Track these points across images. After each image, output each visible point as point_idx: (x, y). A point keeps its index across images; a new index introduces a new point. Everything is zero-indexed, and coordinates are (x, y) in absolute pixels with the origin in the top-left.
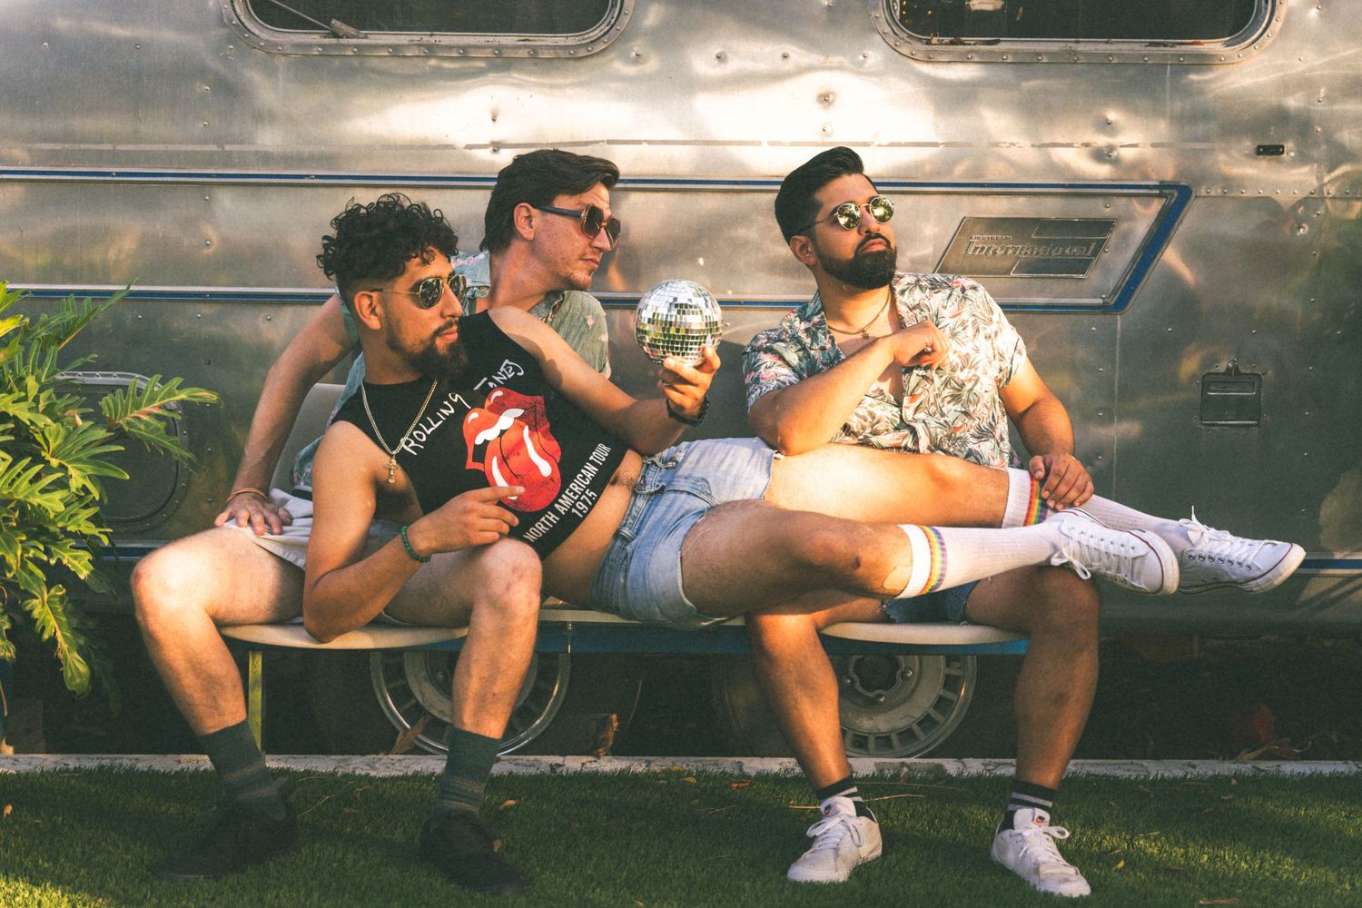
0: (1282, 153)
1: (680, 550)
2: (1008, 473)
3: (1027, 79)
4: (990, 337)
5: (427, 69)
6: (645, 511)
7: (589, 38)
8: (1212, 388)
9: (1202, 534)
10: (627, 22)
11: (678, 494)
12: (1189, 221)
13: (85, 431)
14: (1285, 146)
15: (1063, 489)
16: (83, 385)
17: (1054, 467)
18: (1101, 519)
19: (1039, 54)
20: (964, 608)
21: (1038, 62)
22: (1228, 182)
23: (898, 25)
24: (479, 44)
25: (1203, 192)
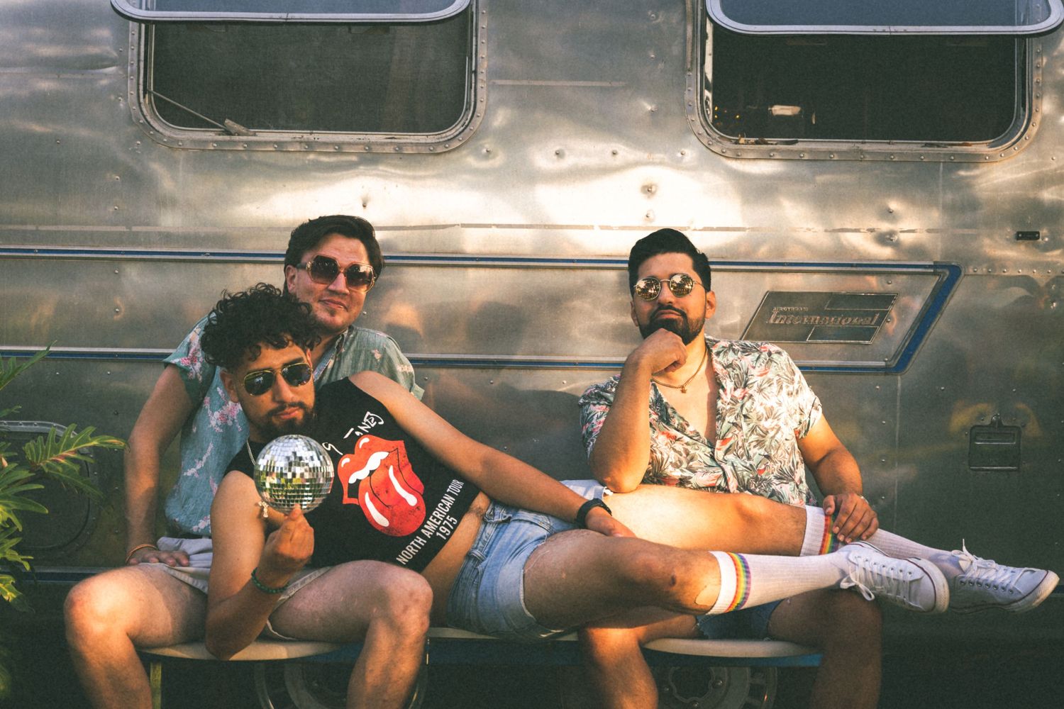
0: (1038, 238)
1: (523, 568)
2: (805, 510)
3: (821, 173)
4: (792, 394)
5: (307, 162)
6: (493, 538)
7: (446, 137)
8: (978, 438)
9: (972, 562)
10: (478, 123)
11: (522, 524)
12: (959, 297)
13: (10, 472)
14: (1041, 232)
15: (851, 525)
16: (8, 432)
17: (843, 506)
18: (883, 549)
19: (831, 152)
20: (767, 626)
21: (831, 160)
22: (992, 263)
23: (711, 128)
24: (352, 141)
25: (971, 271)
